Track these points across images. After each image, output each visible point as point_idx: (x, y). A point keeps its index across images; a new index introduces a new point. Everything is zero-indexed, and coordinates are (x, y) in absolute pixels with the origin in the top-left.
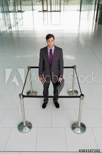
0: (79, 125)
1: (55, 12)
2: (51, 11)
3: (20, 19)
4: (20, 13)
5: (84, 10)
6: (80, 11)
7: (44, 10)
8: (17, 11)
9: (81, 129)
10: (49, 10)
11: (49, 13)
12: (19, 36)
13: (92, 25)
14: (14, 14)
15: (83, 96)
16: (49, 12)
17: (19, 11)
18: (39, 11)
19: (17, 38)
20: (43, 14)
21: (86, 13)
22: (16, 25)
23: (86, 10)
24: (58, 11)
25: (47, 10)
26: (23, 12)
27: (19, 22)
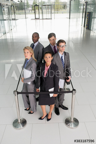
0: (72, 120)
1: (46, 20)
2: (43, 19)
3: (14, 26)
4: (14, 21)
5: (73, 18)
6: (70, 18)
7: (36, 18)
8: (11, 19)
9: (74, 123)
10: (41, 18)
11: (41, 21)
12: (13, 41)
13: (81, 30)
14: (9, 22)
15: (75, 91)
16: (41, 19)
17: (13, 19)
18: (32, 19)
19: (11, 42)
20: (36, 21)
21: (75, 20)
22: (11, 32)
23: (75, 18)
24: (49, 19)
25: (39, 18)
26: (17, 20)
27: (13, 28)
